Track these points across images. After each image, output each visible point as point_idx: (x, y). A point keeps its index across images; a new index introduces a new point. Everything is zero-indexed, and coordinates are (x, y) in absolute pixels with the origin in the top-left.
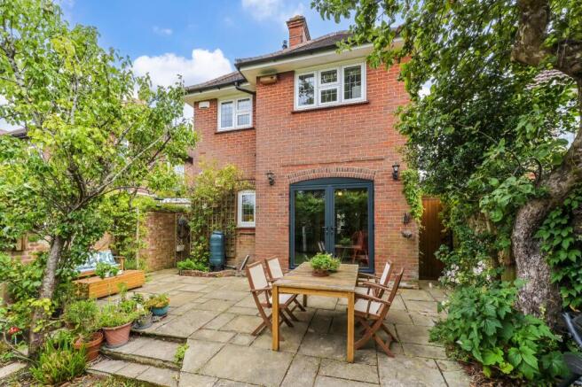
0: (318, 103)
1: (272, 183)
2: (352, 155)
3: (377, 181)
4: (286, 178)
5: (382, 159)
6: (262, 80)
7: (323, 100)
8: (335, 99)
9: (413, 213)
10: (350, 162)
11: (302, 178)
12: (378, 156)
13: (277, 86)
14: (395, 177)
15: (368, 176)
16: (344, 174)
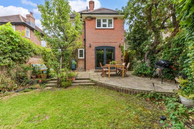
0: (102, 27)
1: (90, 47)
2: (111, 41)
3: (116, 47)
4: (94, 46)
5: (117, 42)
6: (87, 19)
7: (103, 26)
8: (106, 27)
9: (123, 55)
10: (110, 42)
11: (98, 46)
12: (116, 42)
13: (91, 21)
14: (120, 47)
15: (114, 46)
16: (109, 45)
